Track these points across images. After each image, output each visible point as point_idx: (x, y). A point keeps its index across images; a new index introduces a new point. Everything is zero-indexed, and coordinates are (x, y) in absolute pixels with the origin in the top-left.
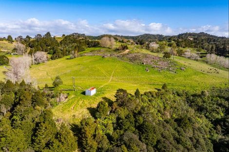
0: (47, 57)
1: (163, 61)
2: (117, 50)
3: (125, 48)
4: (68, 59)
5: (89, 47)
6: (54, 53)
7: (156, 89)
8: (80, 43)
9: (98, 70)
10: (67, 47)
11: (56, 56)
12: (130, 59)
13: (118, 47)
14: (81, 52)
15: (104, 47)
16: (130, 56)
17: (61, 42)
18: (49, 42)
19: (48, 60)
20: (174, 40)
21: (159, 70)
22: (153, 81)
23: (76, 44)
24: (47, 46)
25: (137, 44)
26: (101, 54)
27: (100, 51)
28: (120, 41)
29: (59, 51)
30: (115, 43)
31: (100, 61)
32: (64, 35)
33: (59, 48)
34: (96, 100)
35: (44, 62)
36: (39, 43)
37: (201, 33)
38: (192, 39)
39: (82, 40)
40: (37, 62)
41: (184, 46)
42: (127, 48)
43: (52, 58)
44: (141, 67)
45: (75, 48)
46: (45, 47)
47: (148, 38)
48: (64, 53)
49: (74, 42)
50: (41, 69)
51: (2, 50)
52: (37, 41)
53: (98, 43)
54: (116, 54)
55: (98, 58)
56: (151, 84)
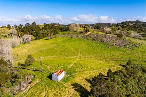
0: (32, 39)
1: (120, 40)
2: (81, 32)
3: (87, 31)
4: (46, 39)
5: (61, 31)
6: (37, 35)
7: (121, 65)
8: (56, 28)
9: (68, 48)
10: (46, 32)
11: (38, 38)
12: (93, 39)
13: (82, 31)
14: (56, 35)
15: (72, 31)
16: (92, 36)
17: (42, 28)
18: (34, 28)
19: (32, 40)
20: (120, 26)
21: (118, 47)
22: (115, 57)
23: (53, 29)
24: (33, 31)
25: (95, 29)
26: (70, 36)
27: (69, 34)
28: (83, 27)
29: (41, 34)
30: (80, 28)
31: (69, 41)
32: (45, 24)
33: (41, 32)
34: (64, 89)
35: (29, 42)
36: (28, 29)
37: (137, 21)
38: (132, 25)
39: (57, 26)
40: (25, 42)
41: (128, 29)
42: (89, 31)
43: (35, 39)
44: (102, 45)
45: (52, 32)
46: (31, 32)
47: (101, 25)
48: (44, 36)
49: (51, 28)
50: (26, 47)
51: (1, 34)
52: (26, 28)
53: (68, 29)
54: (81, 35)
55: (68, 38)
56: (114, 60)
